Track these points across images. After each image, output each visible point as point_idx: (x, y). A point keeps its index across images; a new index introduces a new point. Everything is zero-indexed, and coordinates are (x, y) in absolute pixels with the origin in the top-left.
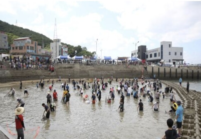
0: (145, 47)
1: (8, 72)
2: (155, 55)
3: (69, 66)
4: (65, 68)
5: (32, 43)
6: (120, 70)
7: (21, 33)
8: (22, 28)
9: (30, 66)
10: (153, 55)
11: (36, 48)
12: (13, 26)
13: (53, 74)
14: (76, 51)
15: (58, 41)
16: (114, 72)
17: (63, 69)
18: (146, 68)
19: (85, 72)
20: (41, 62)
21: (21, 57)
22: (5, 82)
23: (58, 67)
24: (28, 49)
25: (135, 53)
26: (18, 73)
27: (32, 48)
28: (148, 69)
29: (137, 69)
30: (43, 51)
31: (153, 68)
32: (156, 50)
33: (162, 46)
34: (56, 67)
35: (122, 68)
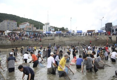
0: (111, 23)
3: (52, 38)
4: (49, 40)
5: (30, 26)
8: (27, 19)
11: (32, 29)
12: (22, 18)
13: (40, 43)
15: (48, 24)
16: (84, 41)
17: (47, 40)
19: (62, 42)
23: (44, 39)
24: (27, 29)
27: (30, 29)
28: (112, 39)
29: (103, 39)
35: (91, 38)
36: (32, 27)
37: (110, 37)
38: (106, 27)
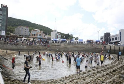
0: (109, 33)
1: (25, 47)
2: (116, 39)
3: (58, 45)
4: (55, 46)
5: (40, 32)
6: (88, 48)
7: (37, 27)
8: (37, 24)
9: (36, 44)
10: (114, 39)
11: (42, 35)
12: (33, 23)
13: (48, 49)
14: (64, 37)
15: (55, 31)
16: (84, 49)
18: (105, 47)
19: (66, 48)
20: (43, 42)
21: (32, 39)
22: (24, 52)
23: (52, 45)
24: (38, 35)
25: (103, 38)
26: (30, 48)
27: (40, 35)
28: (107, 47)
29: (99, 47)
30: (46, 37)
31: (110, 47)
32: (117, 35)
33: (120, 33)
34: (50, 45)
35: (90, 46)
36: (42, 33)
37: (105, 46)
38: (105, 36)
